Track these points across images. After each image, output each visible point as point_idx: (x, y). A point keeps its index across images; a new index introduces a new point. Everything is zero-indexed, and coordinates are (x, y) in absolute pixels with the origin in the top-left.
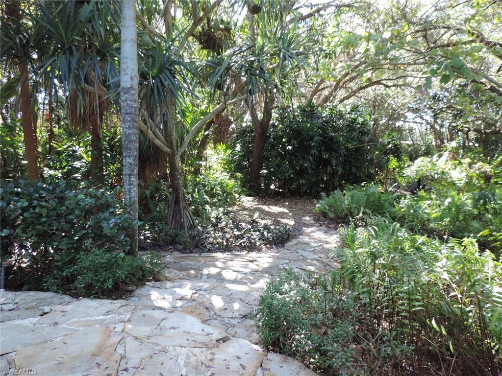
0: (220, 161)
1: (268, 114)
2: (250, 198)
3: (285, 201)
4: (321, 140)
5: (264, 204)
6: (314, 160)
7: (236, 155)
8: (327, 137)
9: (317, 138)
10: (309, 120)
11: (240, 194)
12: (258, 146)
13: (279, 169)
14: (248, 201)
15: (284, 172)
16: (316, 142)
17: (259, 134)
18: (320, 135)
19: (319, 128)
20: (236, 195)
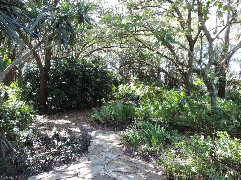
0: (14, 93)
1: (48, 63)
2: (42, 116)
3: (65, 115)
4: (82, 77)
5: (53, 119)
6: (79, 89)
7: (29, 89)
8: (85, 76)
9: (80, 77)
10: (74, 66)
11: (34, 114)
12: (43, 83)
13: (59, 96)
14: (41, 118)
15: (63, 97)
16: (80, 79)
17: (43, 75)
18: (81, 75)
19: (80, 71)
20: (31, 115)
